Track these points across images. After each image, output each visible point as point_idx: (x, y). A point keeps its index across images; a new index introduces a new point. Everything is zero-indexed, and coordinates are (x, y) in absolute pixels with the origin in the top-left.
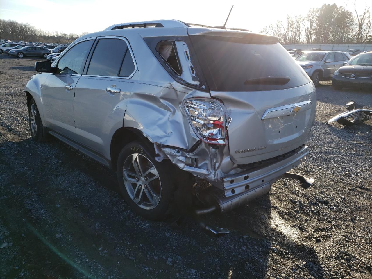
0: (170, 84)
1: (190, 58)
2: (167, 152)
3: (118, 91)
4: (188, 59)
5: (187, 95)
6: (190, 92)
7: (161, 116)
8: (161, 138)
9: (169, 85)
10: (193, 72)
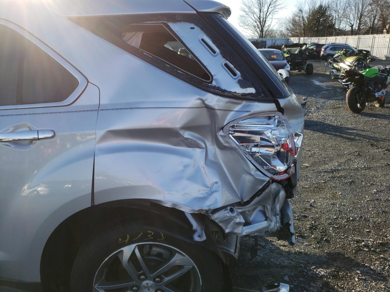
0: (202, 100)
1: (217, 50)
2: (219, 219)
3: (50, 135)
4: (214, 52)
5: (232, 113)
6: (238, 108)
7: (186, 161)
8: (204, 199)
9: (199, 102)
10: (235, 74)
